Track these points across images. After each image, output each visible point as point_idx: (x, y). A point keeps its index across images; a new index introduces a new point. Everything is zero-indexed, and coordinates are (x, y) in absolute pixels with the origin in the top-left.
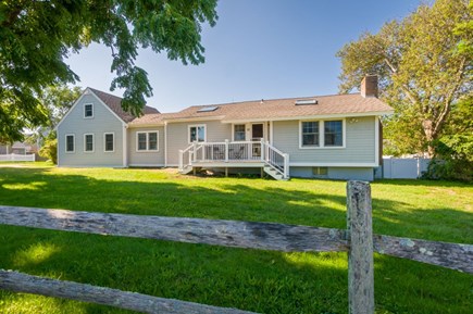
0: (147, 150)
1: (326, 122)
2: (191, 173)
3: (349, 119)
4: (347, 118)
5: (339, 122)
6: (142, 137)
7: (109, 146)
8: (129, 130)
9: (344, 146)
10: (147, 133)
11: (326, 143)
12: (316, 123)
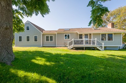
0: (49, 41)
1: (108, 34)
2: (72, 49)
3: (115, 34)
4: (114, 33)
5: (112, 34)
6: (47, 37)
7: (36, 40)
8: (43, 35)
9: (113, 41)
10: (49, 36)
11: (108, 40)
12: (105, 34)
